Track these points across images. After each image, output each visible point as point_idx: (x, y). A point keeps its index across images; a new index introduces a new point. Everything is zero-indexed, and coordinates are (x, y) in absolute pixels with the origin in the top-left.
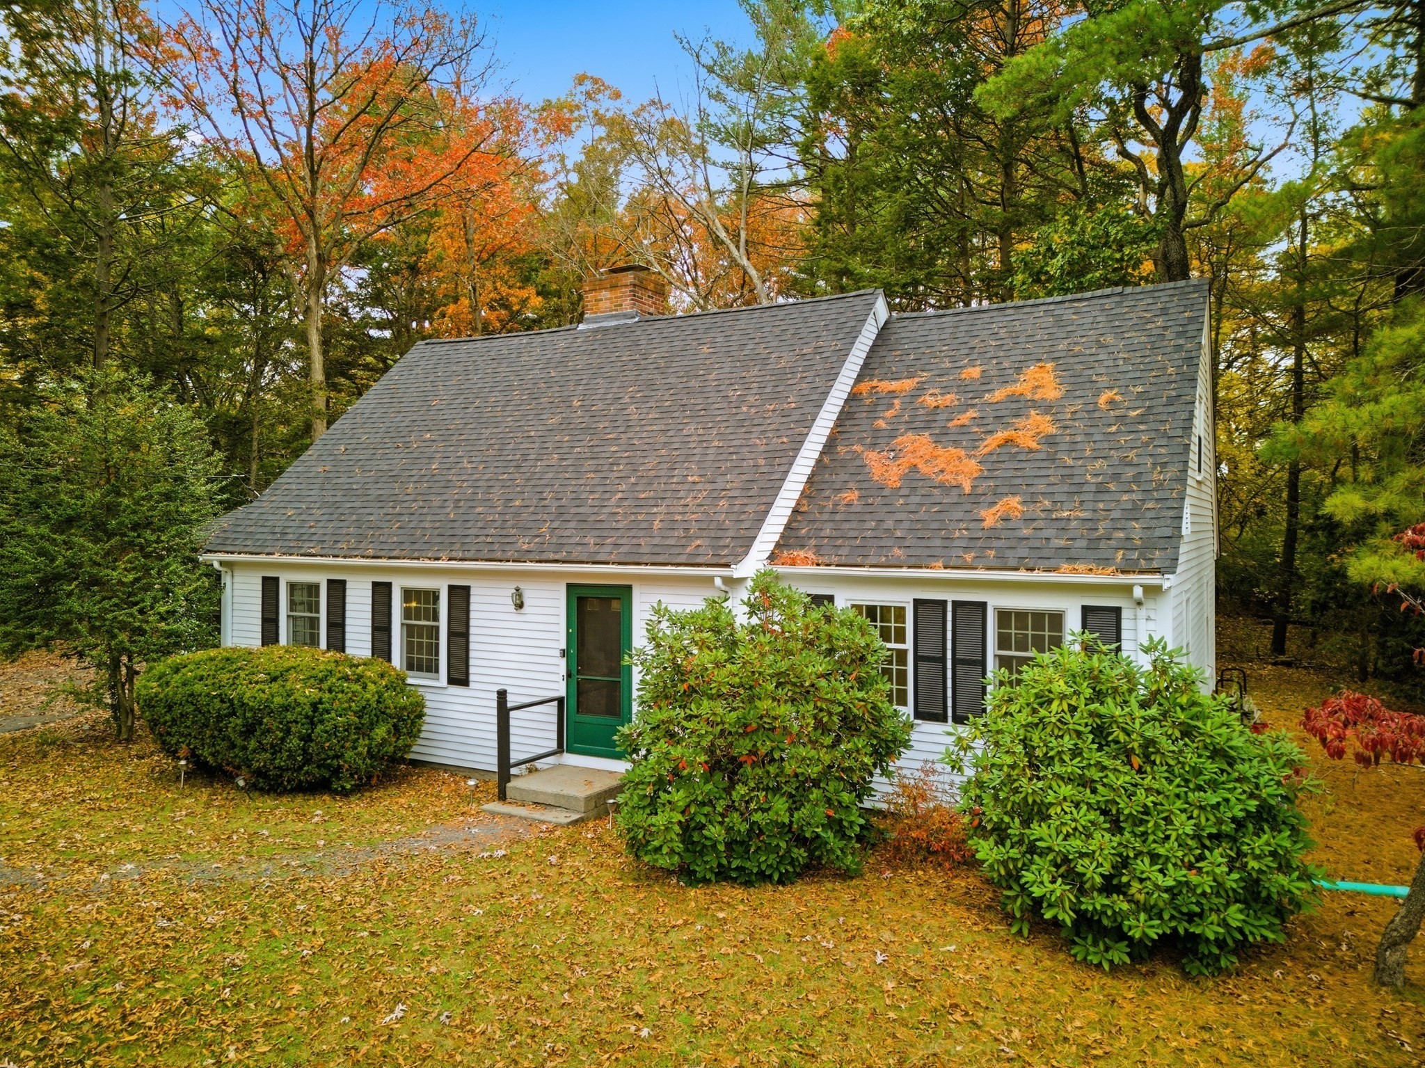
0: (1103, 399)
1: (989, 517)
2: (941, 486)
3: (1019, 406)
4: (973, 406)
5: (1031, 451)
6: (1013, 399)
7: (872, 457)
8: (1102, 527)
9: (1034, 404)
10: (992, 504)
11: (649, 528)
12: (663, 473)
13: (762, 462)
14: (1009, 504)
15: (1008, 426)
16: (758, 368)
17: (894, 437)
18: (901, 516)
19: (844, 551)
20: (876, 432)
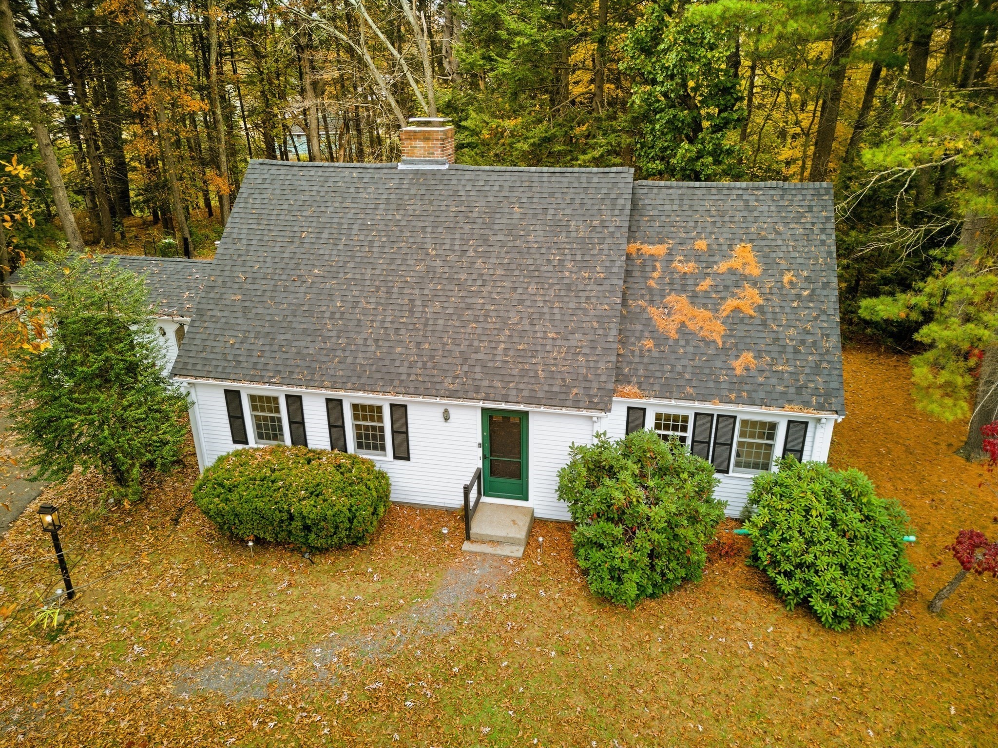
0: (786, 279)
1: (738, 365)
2: (703, 339)
3: (736, 279)
4: (708, 274)
5: (751, 317)
6: (732, 271)
7: (652, 311)
8: (802, 378)
9: (745, 278)
10: (737, 357)
11: (536, 376)
12: (527, 327)
13: (596, 325)
14: (748, 357)
15: (733, 295)
16: (564, 234)
17: (664, 296)
18: (685, 362)
19: (657, 388)
20: (650, 289)
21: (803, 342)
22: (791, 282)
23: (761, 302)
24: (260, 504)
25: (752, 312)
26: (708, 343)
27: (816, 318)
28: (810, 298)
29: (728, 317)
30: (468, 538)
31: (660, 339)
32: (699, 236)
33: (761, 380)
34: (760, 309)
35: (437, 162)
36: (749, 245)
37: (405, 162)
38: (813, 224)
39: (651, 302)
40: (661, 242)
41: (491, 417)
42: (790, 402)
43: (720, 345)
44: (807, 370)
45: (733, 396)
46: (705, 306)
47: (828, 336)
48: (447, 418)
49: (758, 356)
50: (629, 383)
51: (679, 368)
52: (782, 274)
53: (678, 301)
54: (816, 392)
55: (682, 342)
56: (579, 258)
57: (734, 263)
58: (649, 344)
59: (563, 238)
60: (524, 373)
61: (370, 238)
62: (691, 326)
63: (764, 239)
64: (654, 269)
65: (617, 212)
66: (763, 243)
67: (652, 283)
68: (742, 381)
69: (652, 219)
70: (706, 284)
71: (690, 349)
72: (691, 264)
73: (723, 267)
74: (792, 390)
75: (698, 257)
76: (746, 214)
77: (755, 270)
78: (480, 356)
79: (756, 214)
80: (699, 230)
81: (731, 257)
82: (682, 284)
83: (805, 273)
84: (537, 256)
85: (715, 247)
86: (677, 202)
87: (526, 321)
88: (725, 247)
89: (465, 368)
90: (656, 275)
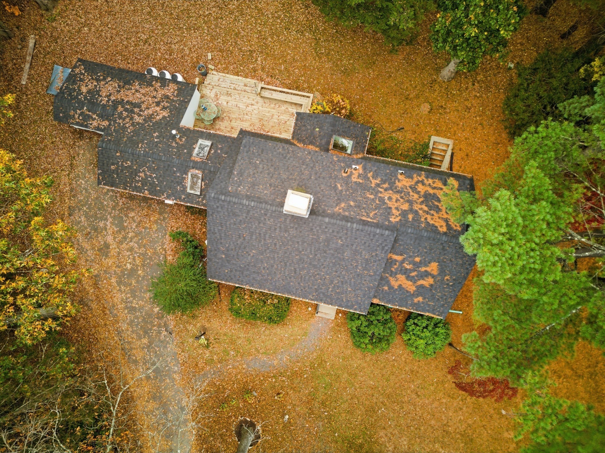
1: (416, 300)
3: (427, 274)
4: (416, 271)
6: (426, 271)
7: (391, 279)
9: (431, 274)
10: (417, 298)
11: (342, 300)
13: (366, 289)
14: (420, 299)
15: (423, 279)
17: (396, 275)
19: (385, 301)
22: (447, 280)
23: (433, 283)
25: (428, 286)
26: (407, 292)
27: (450, 292)
28: (452, 286)
29: (418, 285)
31: (391, 287)
32: (418, 256)
33: (422, 305)
34: (431, 285)
36: (437, 263)
38: (467, 261)
39: (391, 276)
40: (401, 255)
42: (429, 313)
43: (412, 293)
44: (439, 306)
45: (410, 308)
46: (411, 281)
47: (451, 298)
49: (424, 299)
50: (376, 298)
51: (395, 297)
52: (445, 276)
53: (402, 278)
54: (439, 311)
55: (399, 290)
56: (364, 266)
57: (428, 269)
58: (386, 288)
59: (359, 257)
60: (338, 298)
61: (274, 242)
62: (404, 286)
63: (445, 262)
64: (396, 264)
66: (443, 264)
67: (393, 269)
68: (416, 304)
69: (400, 245)
70: (413, 274)
71: (401, 292)
72: (411, 266)
73: (423, 269)
74: (431, 309)
75: (415, 264)
76: (441, 251)
77: (435, 273)
78: (322, 291)
79: (446, 252)
80: (419, 253)
81: (428, 266)
82: (405, 272)
83: (454, 278)
84: (347, 262)
85: (423, 261)
86: (413, 240)
87: (340, 283)
88: (427, 262)
89: (317, 293)
90: (395, 267)
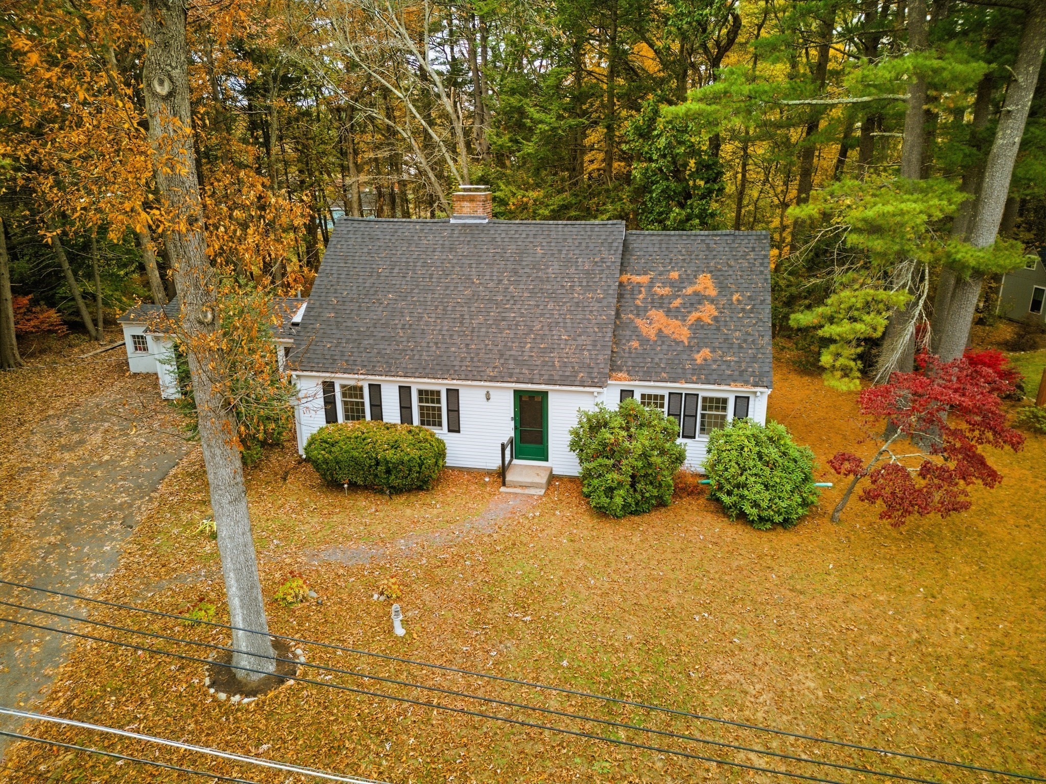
0: (735, 298)
1: (699, 358)
2: (674, 341)
3: (699, 299)
4: (679, 296)
5: (709, 324)
6: (696, 293)
7: (639, 322)
8: (744, 365)
9: (706, 298)
10: (698, 352)
11: (554, 365)
12: (547, 332)
13: (596, 330)
14: (705, 352)
15: (697, 309)
16: (574, 268)
17: (647, 311)
18: (661, 356)
19: (641, 374)
20: (637, 307)
21: (745, 341)
22: (738, 300)
23: (716, 314)
24: (355, 454)
25: (710, 321)
26: (678, 343)
27: (755, 325)
28: (751, 311)
29: (692, 325)
30: (504, 484)
31: (644, 341)
32: (673, 269)
33: (714, 367)
34: (716, 319)
35: (480, 218)
36: (709, 275)
37: (455, 218)
38: (755, 260)
39: (638, 315)
40: (645, 273)
41: (521, 397)
42: (735, 381)
43: (687, 344)
44: (748, 360)
45: (694, 378)
46: (676, 318)
47: (763, 336)
48: (488, 399)
49: (713, 351)
50: (621, 371)
51: (657, 360)
52: (732, 295)
53: (657, 315)
54: (753, 374)
55: (659, 343)
56: (584, 284)
57: (698, 287)
58: (635, 344)
59: (572, 270)
60: (545, 363)
61: (430, 272)
62: (666, 331)
63: (720, 270)
64: (640, 292)
65: (612, 252)
66: (719, 273)
67: (638, 302)
68: (702, 367)
69: (639, 257)
70: (677, 302)
71: (665, 347)
72: (667, 289)
73: (689, 290)
74: (737, 373)
75: (672, 284)
76: (707, 253)
77: (713, 292)
78: (512, 353)
79: (714, 253)
80: (673, 265)
81: (696, 283)
82: (660, 303)
83: (749, 294)
84: (554, 283)
85: (684, 276)
86: (657, 246)
87: (546, 328)
88: (692, 277)
89: (502, 361)
90: (641, 296)
